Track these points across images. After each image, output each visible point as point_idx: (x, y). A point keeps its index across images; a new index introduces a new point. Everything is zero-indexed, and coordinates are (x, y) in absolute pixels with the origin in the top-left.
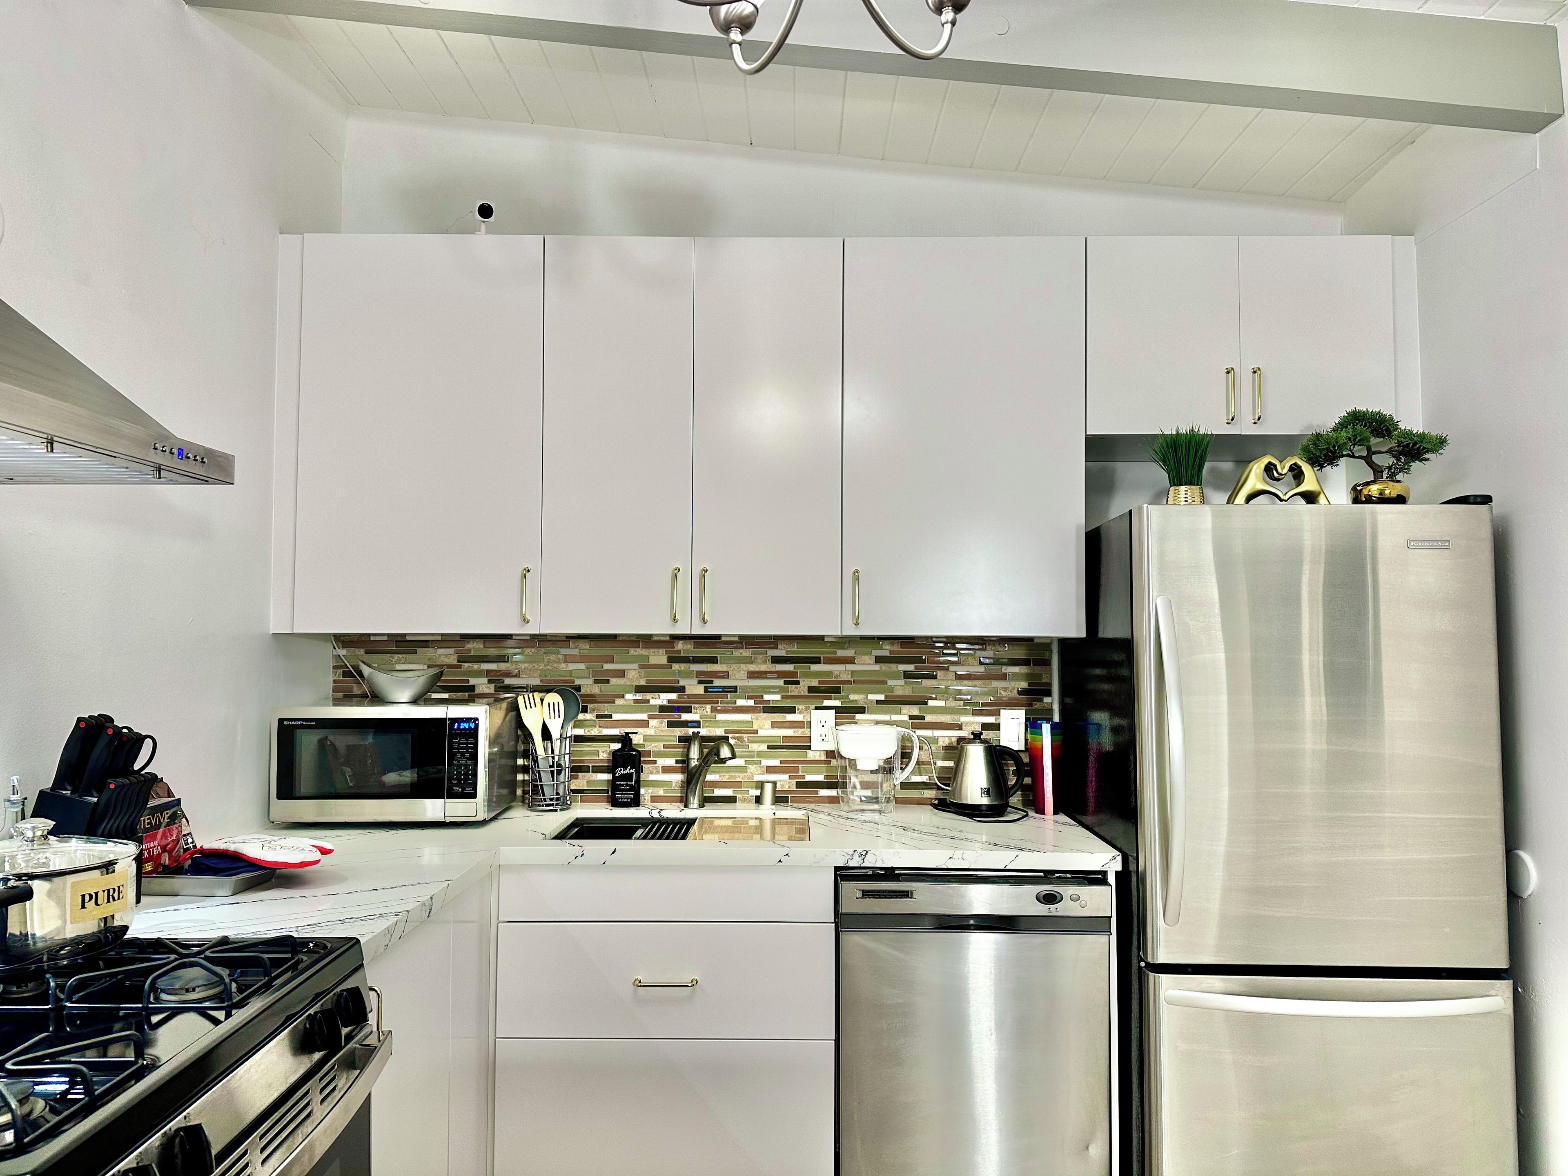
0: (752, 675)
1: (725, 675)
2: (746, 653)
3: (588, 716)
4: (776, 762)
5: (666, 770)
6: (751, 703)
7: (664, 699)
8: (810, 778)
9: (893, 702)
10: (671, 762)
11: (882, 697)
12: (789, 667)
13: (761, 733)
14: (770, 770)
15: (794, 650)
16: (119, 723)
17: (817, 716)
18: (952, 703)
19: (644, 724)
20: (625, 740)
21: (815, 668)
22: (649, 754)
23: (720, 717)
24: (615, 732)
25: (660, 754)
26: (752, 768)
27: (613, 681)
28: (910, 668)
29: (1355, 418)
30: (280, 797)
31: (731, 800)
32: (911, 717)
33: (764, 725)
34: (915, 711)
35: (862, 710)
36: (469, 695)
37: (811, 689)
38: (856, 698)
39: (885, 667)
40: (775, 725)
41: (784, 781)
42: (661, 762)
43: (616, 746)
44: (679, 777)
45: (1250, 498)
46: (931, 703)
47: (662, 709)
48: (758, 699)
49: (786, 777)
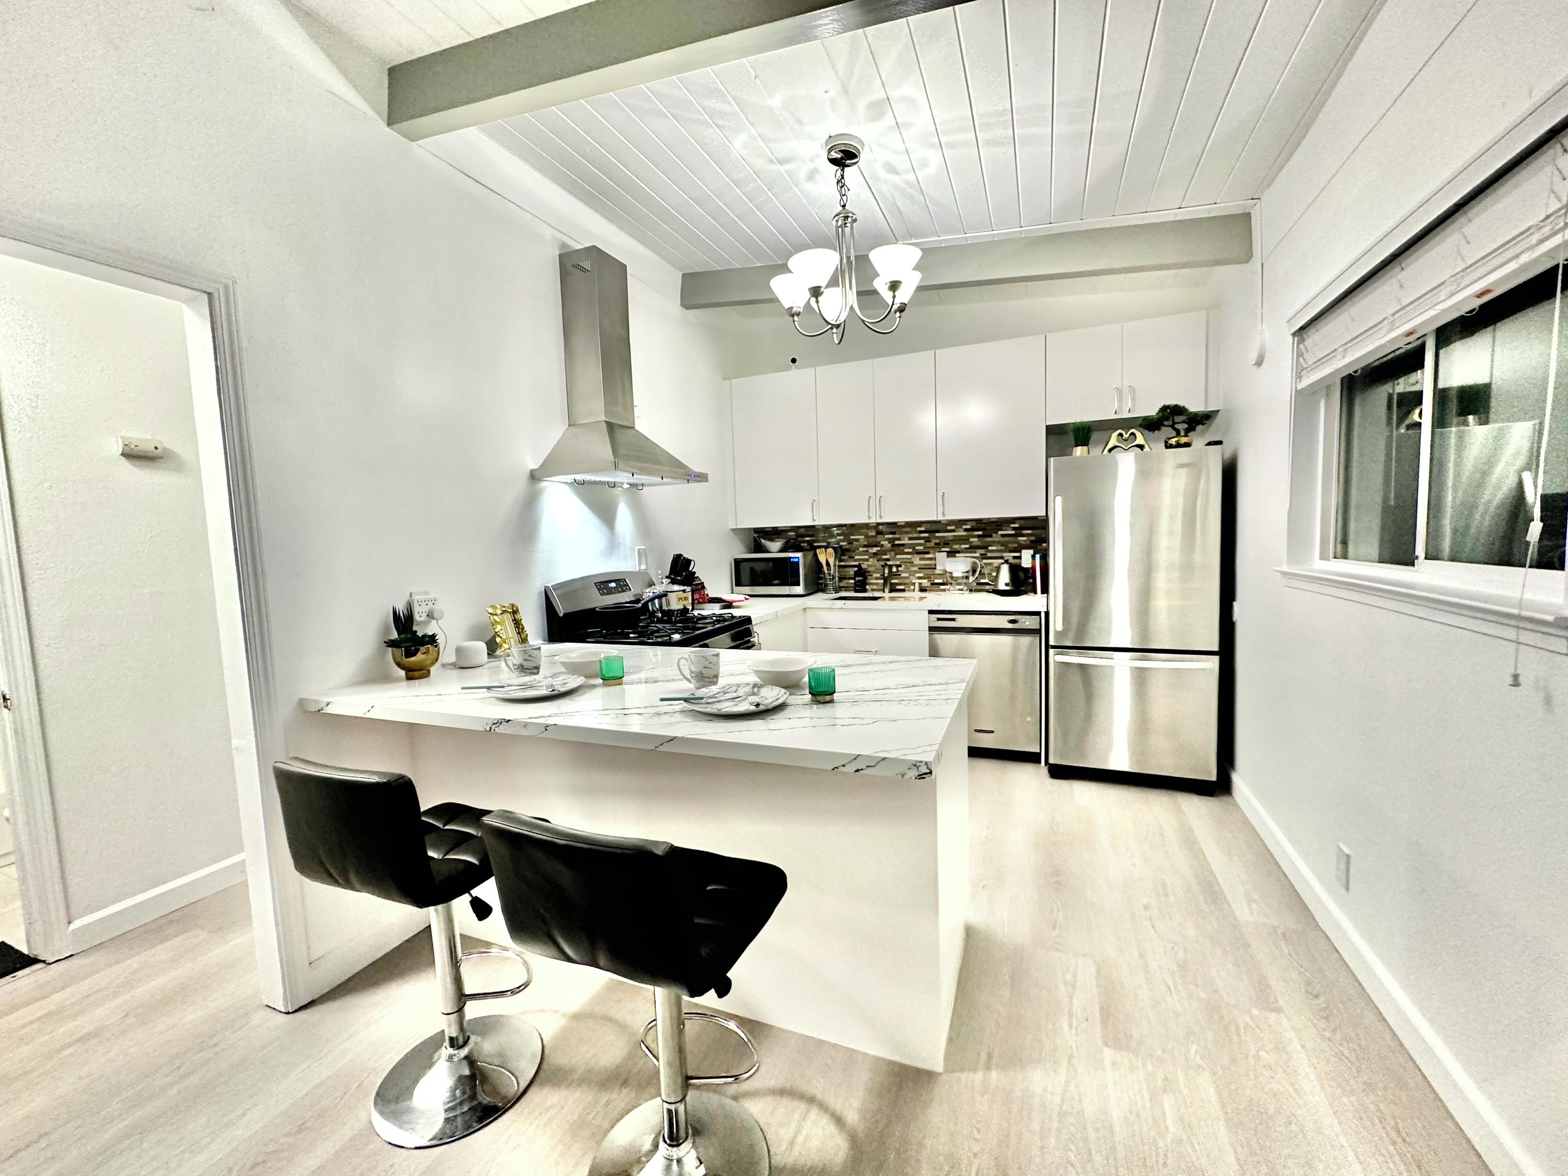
0: (910, 539)
1: (899, 539)
2: (908, 529)
3: (846, 557)
4: (921, 575)
5: (877, 578)
6: (911, 550)
7: (875, 550)
8: (936, 581)
9: (973, 548)
10: (878, 575)
11: (967, 546)
12: (926, 535)
13: (915, 563)
14: (920, 578)
15: (929, 527)
16: (685, 556)
17: (938, 555)
18: (1000, 548)
19: (867, 560)
20: (859, 566)
21: (937, 535)
22: (869, 572)
23: (898, 557)
24: (857, 563)
25: (874, 572)
26: (911, 577)
27: (855, 543)
28: (980, 533)
29: (1164, 409)
30: (736, 585)
31: (903, 590)
32: (981, 554)
33: (917, 560)
34: (983, 551)
35: (959, 552)
36: (798, 549)
37: (936, 544)
38: (956, 547)
39: (969, 533)
40: (921, 559)
41: (925, 582)
42: (875, 575)
43: (856, 569)
44: (882, 581)
45: (1110, 451)
46: (990, 548)
47: (875, 554)
48: (914, 549)
49: (926, 581)
